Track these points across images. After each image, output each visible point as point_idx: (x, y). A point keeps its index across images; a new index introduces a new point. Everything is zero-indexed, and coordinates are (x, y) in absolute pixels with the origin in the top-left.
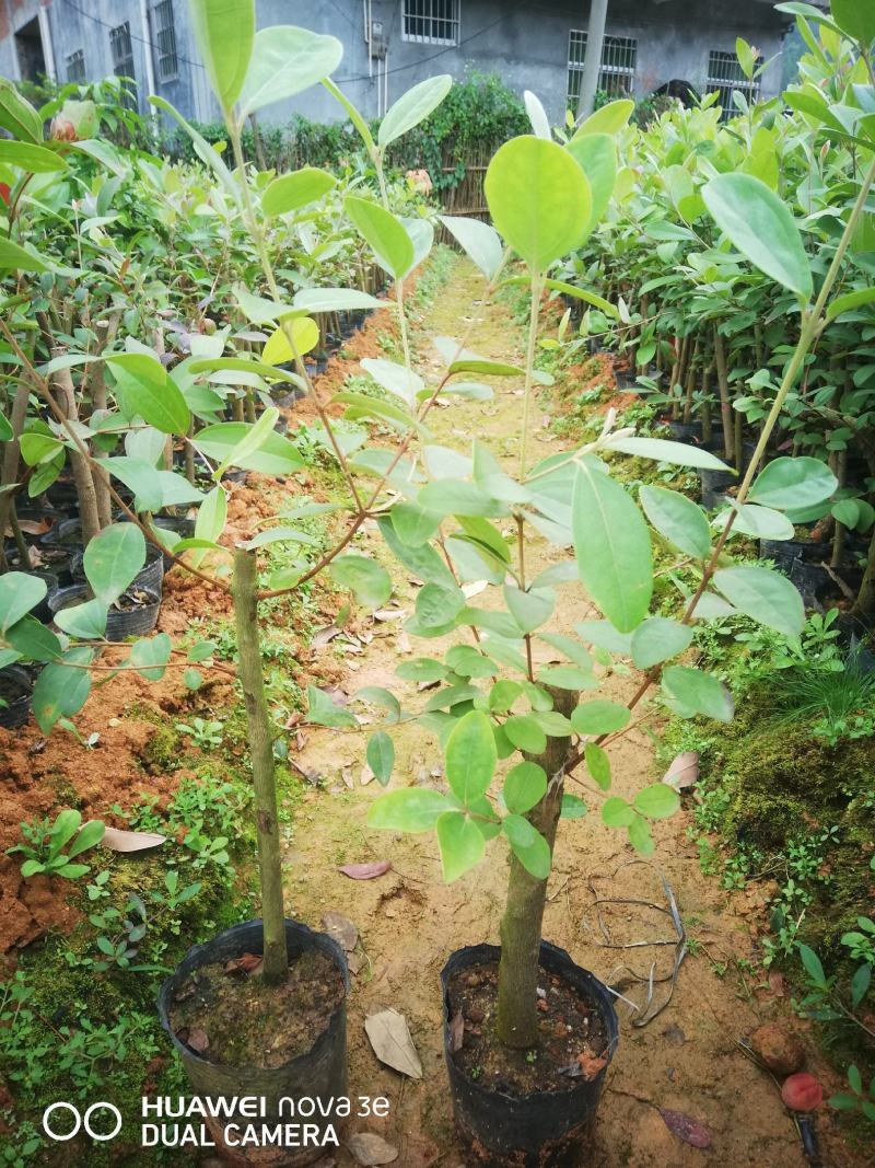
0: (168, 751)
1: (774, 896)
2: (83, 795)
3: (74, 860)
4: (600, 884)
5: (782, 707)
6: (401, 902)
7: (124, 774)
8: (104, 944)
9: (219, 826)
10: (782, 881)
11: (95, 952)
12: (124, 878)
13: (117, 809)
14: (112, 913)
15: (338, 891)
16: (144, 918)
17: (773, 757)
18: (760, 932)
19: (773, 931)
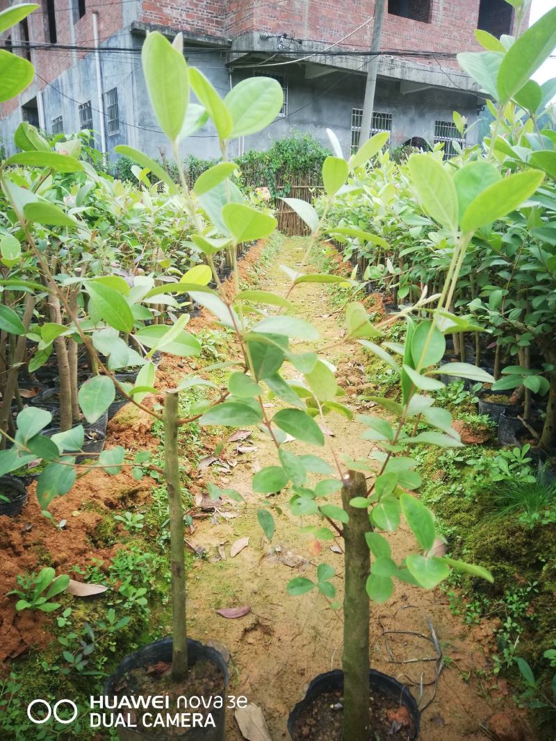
0: (109, 533)
1: (498, 628)
2: (55, 559)
3: (49, 601)
4: (385, 621)
5: (498, 506)
6: (258, 634)
7: (82, 546)
8: (68, 656)
9: (141, 581)
10: (503, 618)
11: (62, 661)
12: (81, 613)
13: (77, 569)
14: (73, 636)
15: (216, 626)
16: (93, 640)
17: (494, 538)
18: (491, 652)
19: (499, 651)
